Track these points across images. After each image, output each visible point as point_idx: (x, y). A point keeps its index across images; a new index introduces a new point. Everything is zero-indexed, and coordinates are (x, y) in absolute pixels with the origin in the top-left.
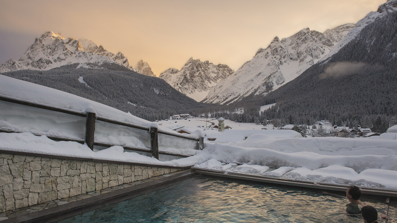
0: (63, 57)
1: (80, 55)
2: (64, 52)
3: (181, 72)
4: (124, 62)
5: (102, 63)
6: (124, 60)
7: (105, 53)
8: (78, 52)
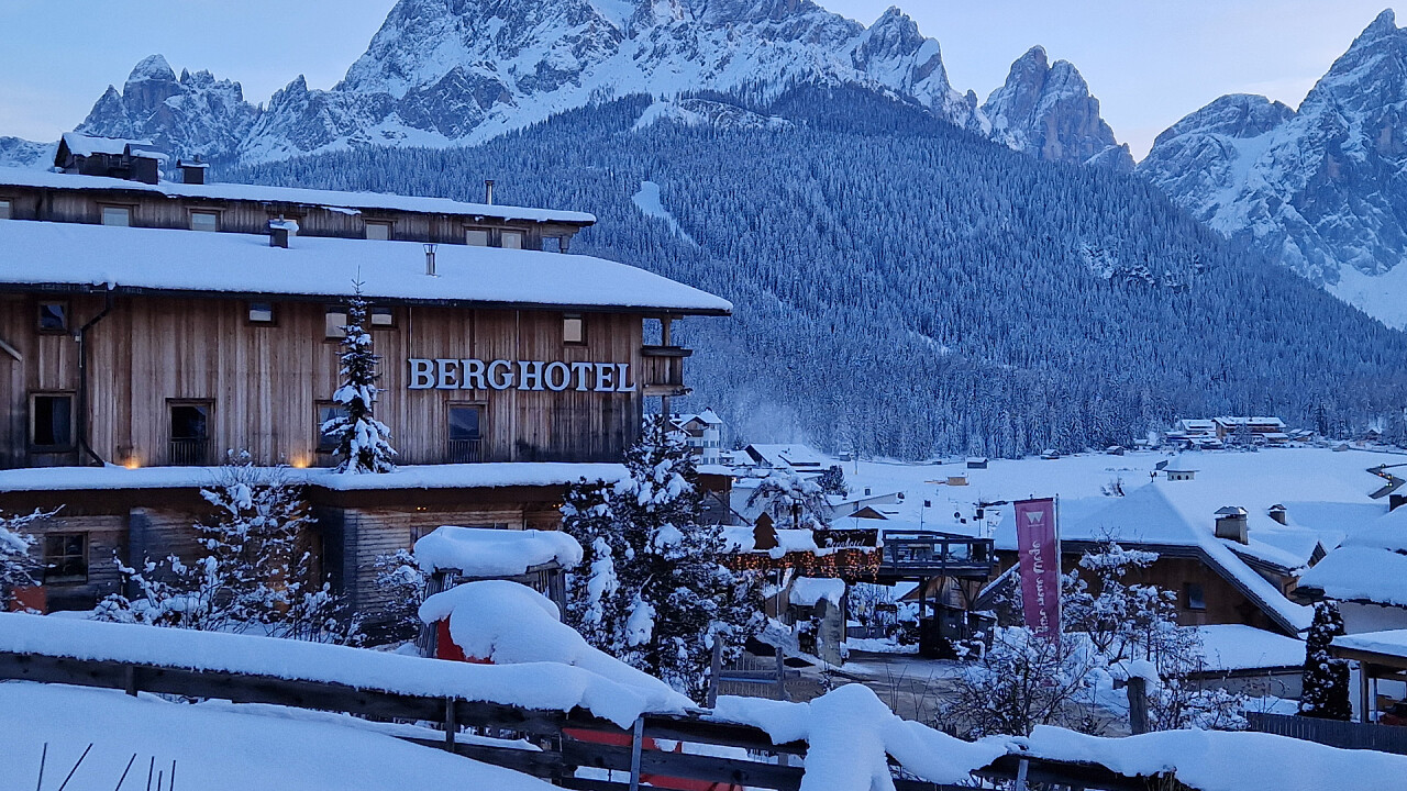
0: (566, 60)
1: (660, 43)
2: (573, 32)
3: (1304, 119)
4: (919, 74)
5: (780, 89)
6: (922, 58)
7: (809, 22)
8: (650, 30)
